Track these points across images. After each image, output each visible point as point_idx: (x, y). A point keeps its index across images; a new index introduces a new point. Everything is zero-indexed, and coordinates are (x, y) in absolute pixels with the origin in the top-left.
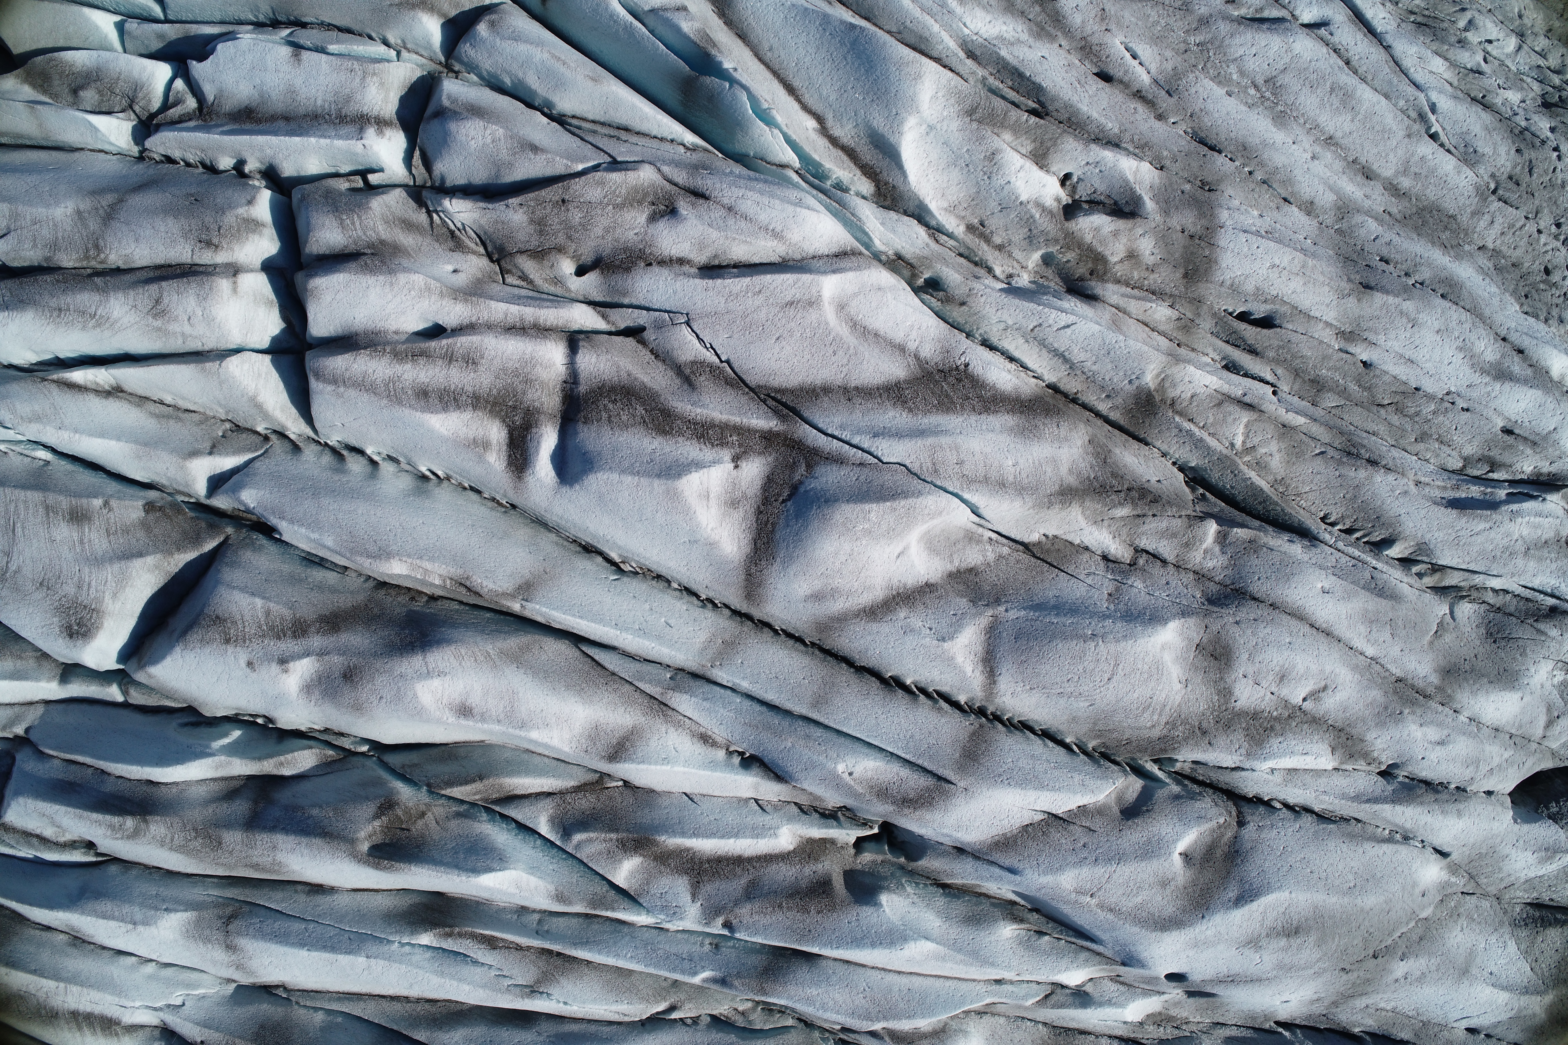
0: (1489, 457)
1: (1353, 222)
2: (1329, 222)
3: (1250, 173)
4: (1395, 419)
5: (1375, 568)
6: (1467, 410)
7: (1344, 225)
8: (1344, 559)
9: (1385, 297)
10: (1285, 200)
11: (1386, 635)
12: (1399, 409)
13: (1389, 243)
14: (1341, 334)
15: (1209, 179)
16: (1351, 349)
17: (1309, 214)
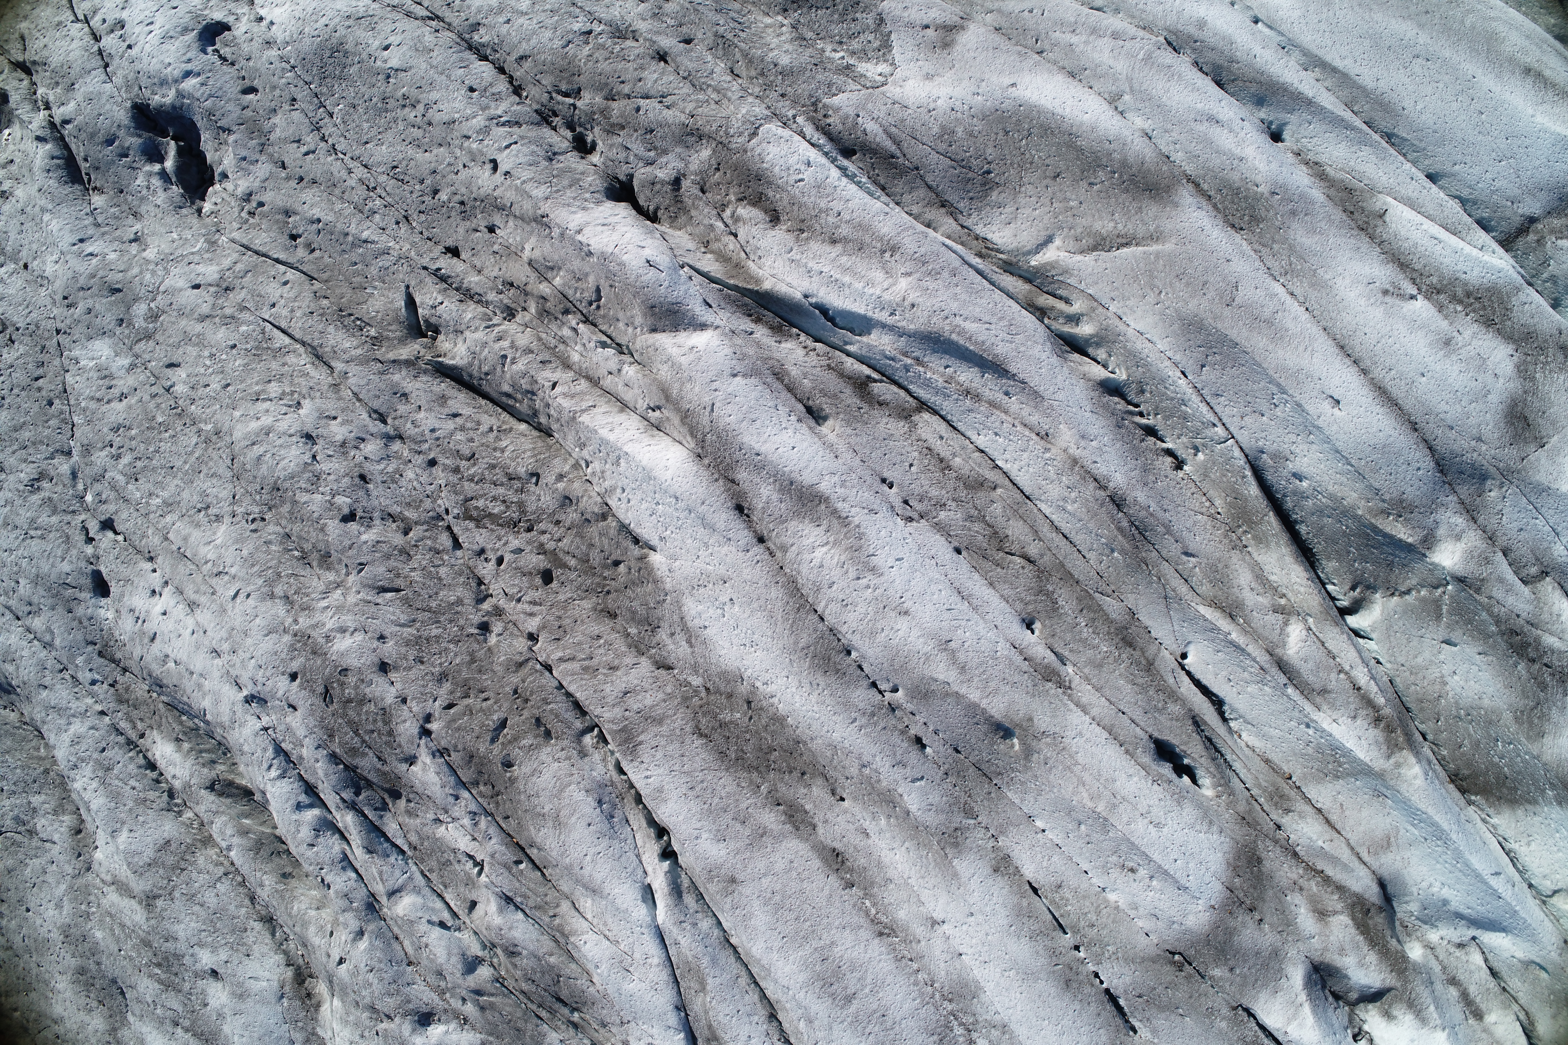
0: (862, 398)
1: (942, 817)
2: (980, 833)
3: (1077, 948)
4: (1016, 530)
5: (1183, 373)
6: (884, 481)
7: (958, 819)
8: (1228, 412)
9: (984, 704)
10: (1035, 890)
11: (1245, 293)
12: (998, 539)
13: (902, 764)
14: (1064, 685)
15: (1168, 968)
16: (1051, 658)
17: (1007, 858)
